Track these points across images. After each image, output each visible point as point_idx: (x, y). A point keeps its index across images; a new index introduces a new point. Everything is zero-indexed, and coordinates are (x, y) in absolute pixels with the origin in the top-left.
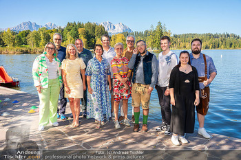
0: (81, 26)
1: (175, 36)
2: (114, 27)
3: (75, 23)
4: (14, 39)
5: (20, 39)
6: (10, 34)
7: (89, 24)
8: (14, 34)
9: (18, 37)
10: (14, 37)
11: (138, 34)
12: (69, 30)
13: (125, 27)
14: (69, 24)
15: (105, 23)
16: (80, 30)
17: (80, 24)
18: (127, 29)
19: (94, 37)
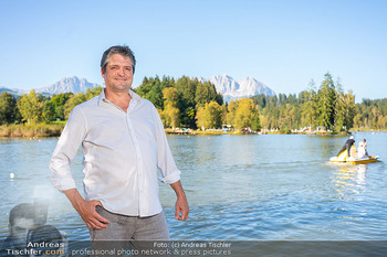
0: (168, 83)
1: (367, 103)
2: (237, 86)
3: (157, 79)
4: (41, 110)
5: (52, 109)
6: (34, 100)
7: (185, 80)
8: (41, 99)
9: (48, 105)
10: (41, 105)
11: (285, 100)
12: (146, 91)
13: (259, 84)
14: (146, 80)
15: (219, 79)
16: (166, 92)
17: (166, 79)
18: (263, 89)
19: (193, 105)
